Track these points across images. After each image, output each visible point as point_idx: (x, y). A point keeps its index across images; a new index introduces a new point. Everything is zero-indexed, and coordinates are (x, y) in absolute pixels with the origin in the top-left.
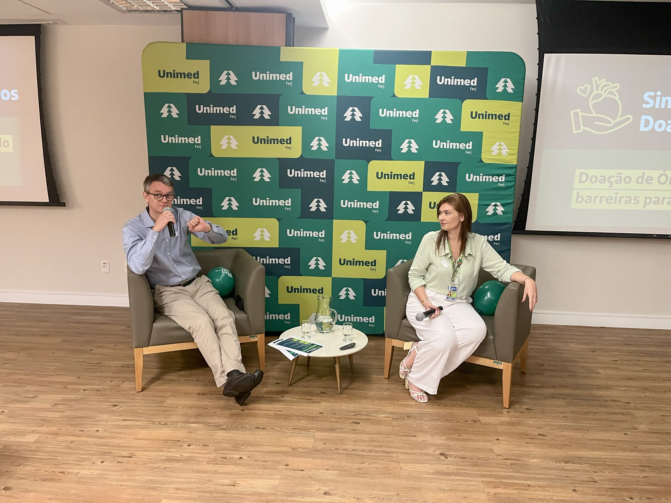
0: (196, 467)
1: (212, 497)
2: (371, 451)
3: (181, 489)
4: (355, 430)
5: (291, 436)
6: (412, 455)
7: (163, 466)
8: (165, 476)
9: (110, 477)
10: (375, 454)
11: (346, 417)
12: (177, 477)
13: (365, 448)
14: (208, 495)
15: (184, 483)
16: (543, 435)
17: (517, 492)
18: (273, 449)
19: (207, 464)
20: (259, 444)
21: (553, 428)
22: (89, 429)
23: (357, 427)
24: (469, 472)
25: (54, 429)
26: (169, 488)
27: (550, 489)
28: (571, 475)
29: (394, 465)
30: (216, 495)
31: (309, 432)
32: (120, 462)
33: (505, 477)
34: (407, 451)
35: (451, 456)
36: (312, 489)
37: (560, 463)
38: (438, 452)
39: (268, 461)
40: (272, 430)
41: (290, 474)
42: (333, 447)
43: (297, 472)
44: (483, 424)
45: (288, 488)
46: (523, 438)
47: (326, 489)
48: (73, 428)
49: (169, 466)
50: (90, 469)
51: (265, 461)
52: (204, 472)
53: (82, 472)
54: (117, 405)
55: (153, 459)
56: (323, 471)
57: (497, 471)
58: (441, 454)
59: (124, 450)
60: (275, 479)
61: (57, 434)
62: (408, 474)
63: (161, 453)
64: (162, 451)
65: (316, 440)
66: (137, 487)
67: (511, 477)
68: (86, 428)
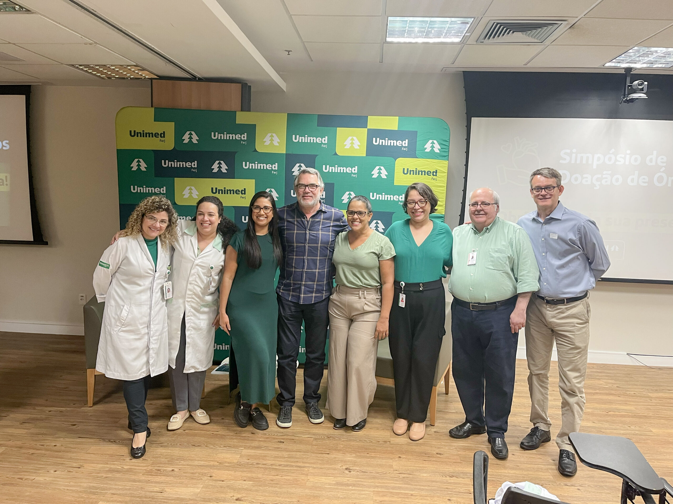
0: (133, 477)
1: (141, 501)
2: (287, 466)
3: (116, 494)
4: (278, 448)
5: (221, 453)
6: (321, 470)
7: (105, 475)
8: (105, 484)
9: (59, 483)
10: (289, 468)
11: (274, 437)
12: (116, 485)
13: (282, 463)
14: (138, 499)
15: (119, 489)
16: (440, 454)
17: (400, 500)
18: (202, 463)
19: (143, 475)
20: (193, 459)
21: (451, 448)
22: (48, 444)
23: (282, 445)
24: (365, 483)
25: (19, 443)
26: (107, 493)
27: (429, 498)
28: (451, 487)
29: (303, 477)
30: (144, 499)
31: (238, 450)
32: (70, 472)
33: (394, 488)
34: (319, 466)
35: (354, 470)
36: (227, 496)
37: (446, 477)
38: (344, 467)
39: (195, 473)
40: (206, 447)
41: (211, 484)
42: (255, 462)
43: (218, 482)
44: (392, 444)
45: (207, 495)
46: (423, 456)
47: (239, 496)
48: (35, 443)
49: (111, 476)
50: (45, 476)
51: (192, 473)
52: (139, 481)
53: (37, 478)
54: (75, 425)
55: (98, 470)
56: (241, 482)
57: (388, 483)
58: (346, 469)
59: (75, 462)
60: (198, 488)
61: (21, 448)
62: (312, 485)
63: (106, 466)
64: (107, 464)
65: (241, 456)
66: (80, 492)
67: (400, 488)
68: (46, 443)
